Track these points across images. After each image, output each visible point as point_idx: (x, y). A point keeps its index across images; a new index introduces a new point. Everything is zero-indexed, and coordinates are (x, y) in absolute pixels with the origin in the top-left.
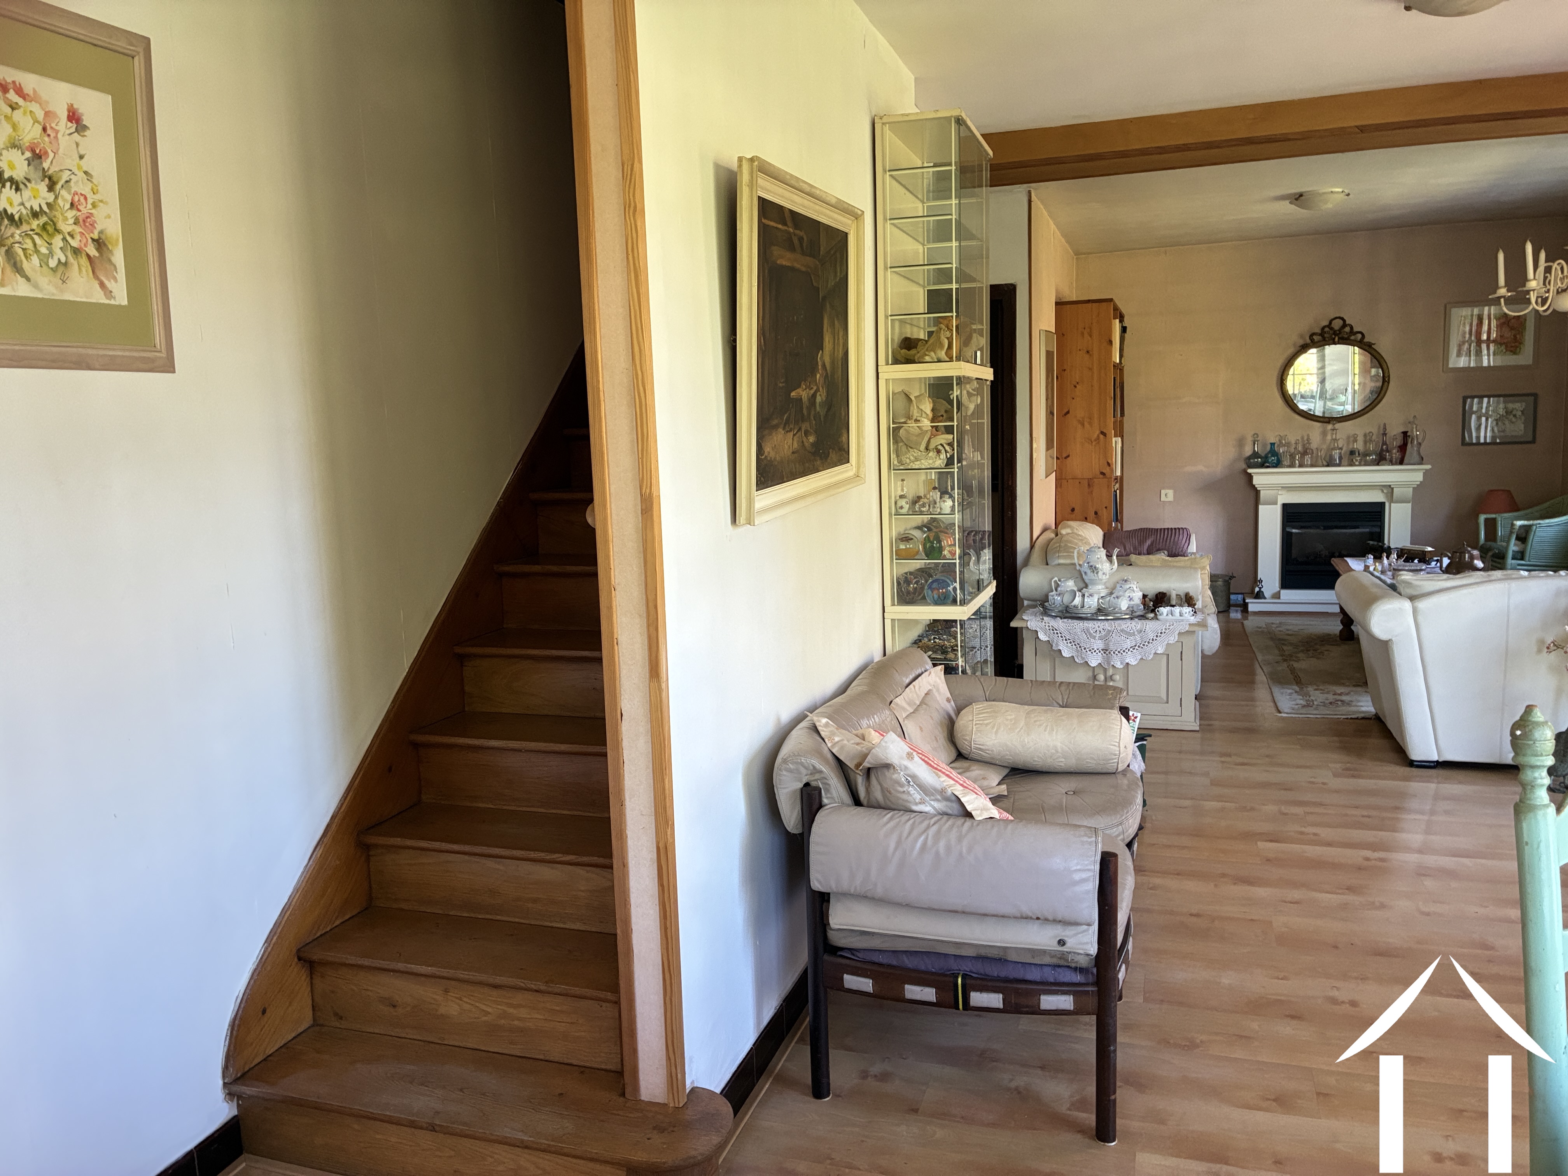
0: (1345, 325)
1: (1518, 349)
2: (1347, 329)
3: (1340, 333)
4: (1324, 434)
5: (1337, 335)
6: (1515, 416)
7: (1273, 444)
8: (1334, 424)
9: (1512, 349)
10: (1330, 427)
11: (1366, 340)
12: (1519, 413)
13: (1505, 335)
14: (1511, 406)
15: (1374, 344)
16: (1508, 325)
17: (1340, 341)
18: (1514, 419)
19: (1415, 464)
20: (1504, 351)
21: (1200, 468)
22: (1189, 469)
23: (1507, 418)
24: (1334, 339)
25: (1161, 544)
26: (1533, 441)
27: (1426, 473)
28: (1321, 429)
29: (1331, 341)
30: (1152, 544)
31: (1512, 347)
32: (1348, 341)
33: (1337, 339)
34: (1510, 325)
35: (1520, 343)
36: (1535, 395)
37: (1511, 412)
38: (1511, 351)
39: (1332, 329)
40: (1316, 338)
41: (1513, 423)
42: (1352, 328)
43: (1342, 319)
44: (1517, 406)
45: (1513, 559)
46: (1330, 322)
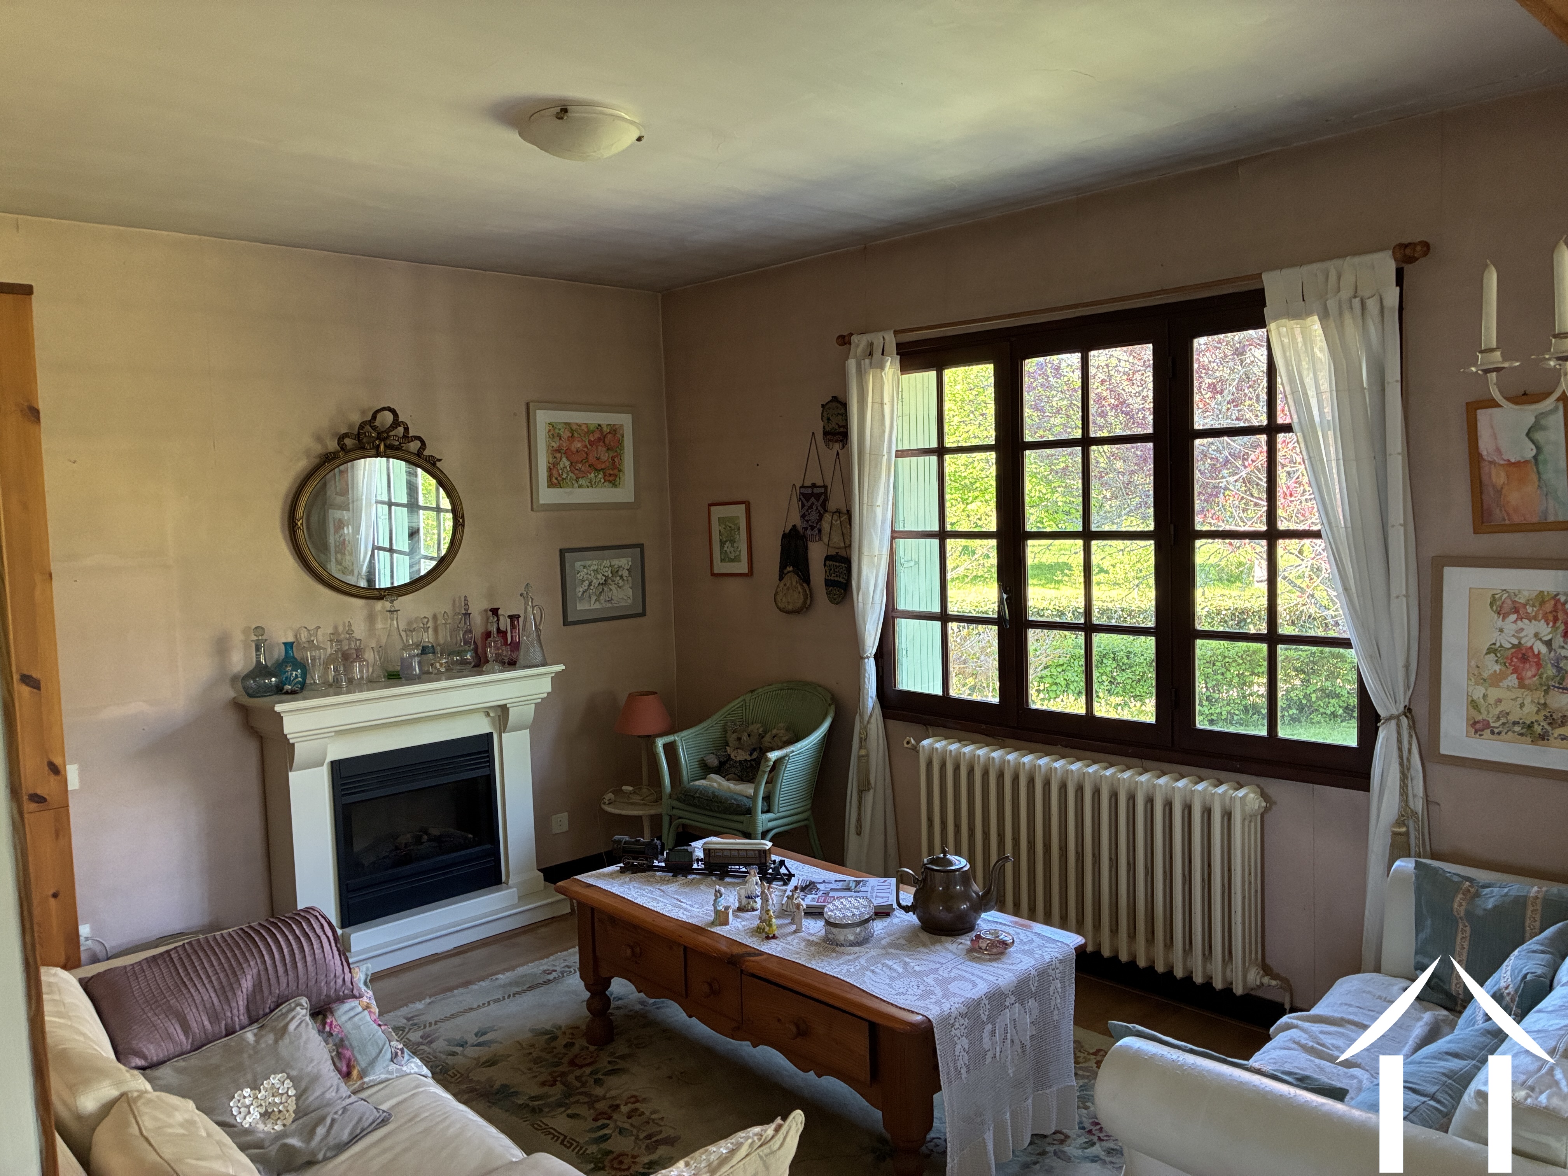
0: (396, 423)
1: (618, 479)
2: (401, 429)
3: (388, 437)
4: (371, 618)
5: (384, 439)
6: (621, 577)
7: (288, 646)
8: (392, 602)
9: (611, 479)
10: (379, 605)
11: (426, 453)
12: (625, 573)
13: (602, 457)
14: (616, 562)
15: (440, 460)
16: (604, 442)
17: (389, 452)
18: (621, 583)
19: (538, 666)
20: (603, 480)
21: (137, 707)
22: (114, 712)
23: (613, 581)
24: (378, 446)
25: (283, 980)
26: (643, 614)
27: (557, 679)
28: (365, 612)
29: (374, 452)
30: (258, 986)
31: (610, 475)
32: (399, 453)
33: (382, 448)
34: (607, 442)
35: (620, 471)
36: (641, 546)
37: (617, 571)
38: (610, 482)
39: (374, 428)
40: (348, 442)
41: (620, 587)
42: (406, 429)
43: (393, 411)
44: (624, 562)
45: (763, 812)
46: (374, 417)
